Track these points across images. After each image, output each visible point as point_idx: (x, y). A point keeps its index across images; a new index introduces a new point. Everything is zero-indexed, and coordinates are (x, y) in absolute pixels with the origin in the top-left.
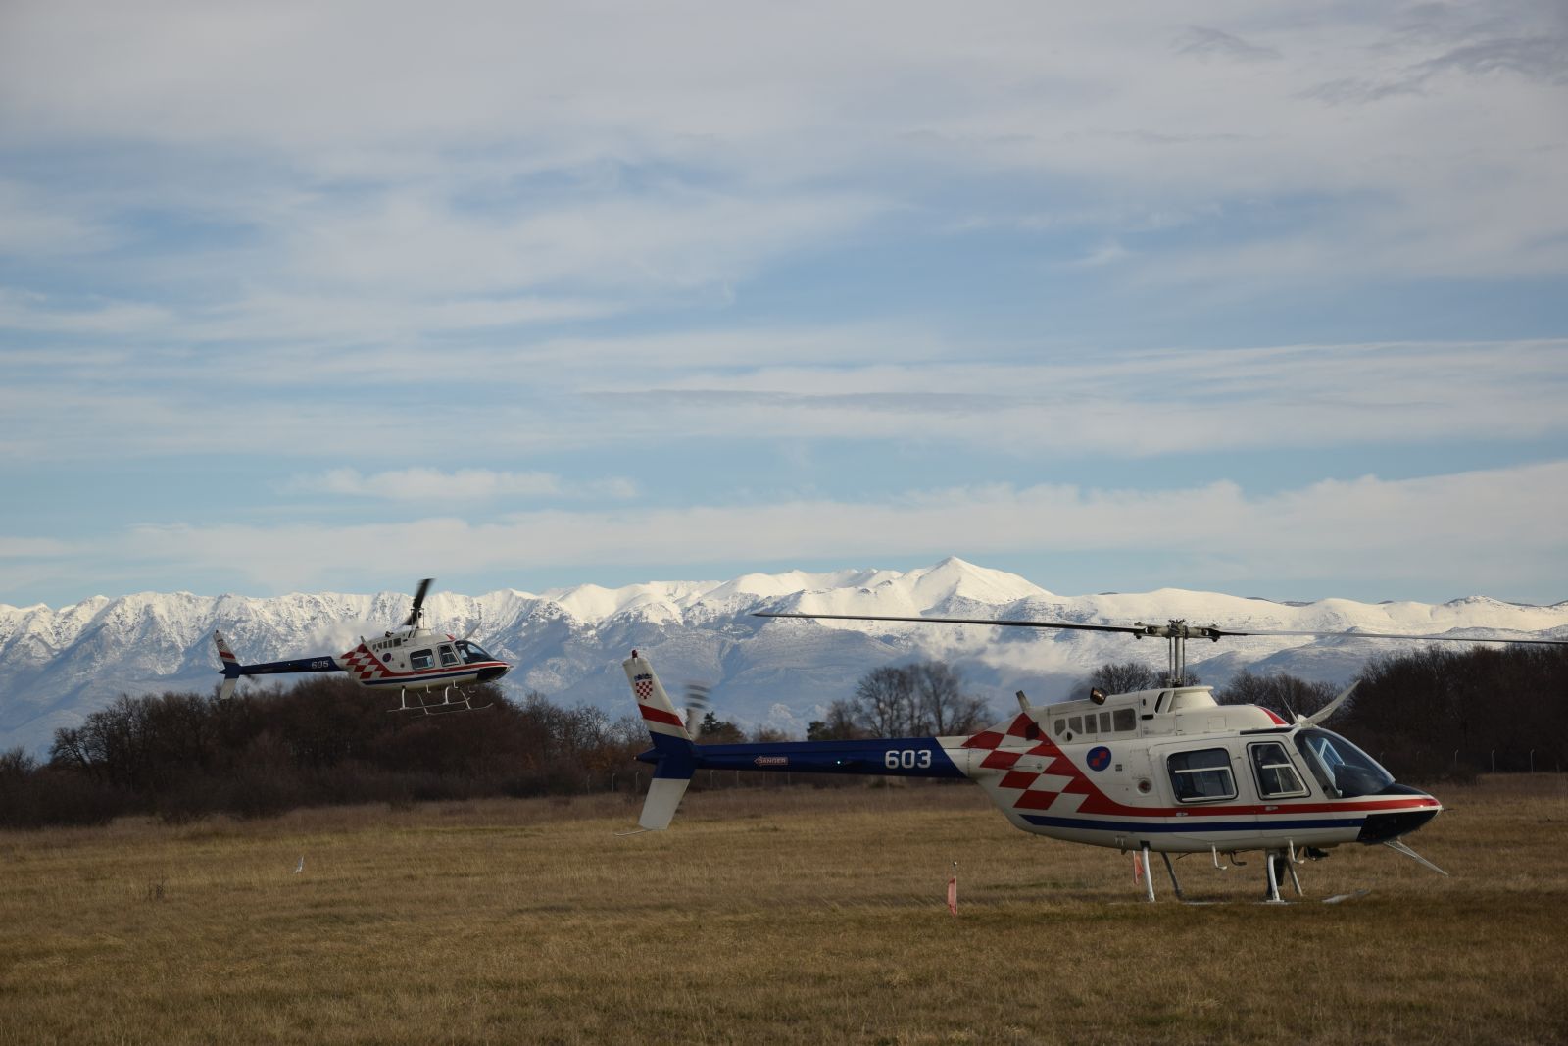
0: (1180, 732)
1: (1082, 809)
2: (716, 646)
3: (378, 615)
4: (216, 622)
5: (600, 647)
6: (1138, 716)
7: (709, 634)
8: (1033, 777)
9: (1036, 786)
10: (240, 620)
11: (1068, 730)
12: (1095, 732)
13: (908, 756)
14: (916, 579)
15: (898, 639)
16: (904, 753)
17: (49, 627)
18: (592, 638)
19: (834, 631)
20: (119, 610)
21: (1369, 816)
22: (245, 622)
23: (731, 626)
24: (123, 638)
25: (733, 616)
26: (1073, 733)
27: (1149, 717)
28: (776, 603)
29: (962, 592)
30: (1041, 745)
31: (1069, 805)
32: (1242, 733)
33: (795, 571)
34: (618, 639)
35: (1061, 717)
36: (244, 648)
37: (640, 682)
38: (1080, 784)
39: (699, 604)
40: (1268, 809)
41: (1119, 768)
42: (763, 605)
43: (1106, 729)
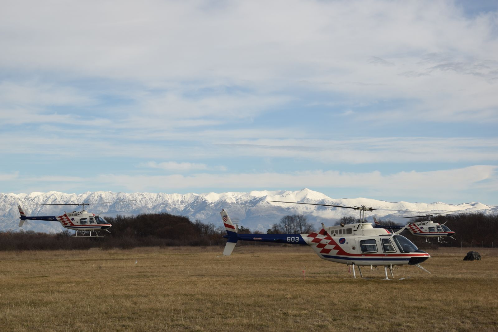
0: (363, 235)
1: (337, 254)
2: (244, 209)
3: (158, 198)
4: (117, 199)
5: (215, 209)
6: (353, 230)
7: (243, 206)
8: (325, 245)
9: (326, 247)
10: (124, 199)
11: (334, 233)
12: (341, 234)
13: (293, 239)
14: (296, 193)
15: (291, 209)
16: (292, 238)
17: (76, 199)
18: (213, 206)
19: (274, 206)
20: (93, 195)
21: (411, 258)
22: (125, 199)
23: (248, 204)
24: (94, 202)
25: (249, 201)
26: (336, 234)
27: (356, 230)
28: (260, 199)
29: (308, 197)
30: (328, 237)
31: (334, 253)
32: (379, 235)
33: (265, 190)
34: (219, 206)
35: (332, 230)
36: (124, 206)
37: (224, 217)
38: (337, 247)
39: (240, 198)
40: (385, 255)
41: (347, 243)
42: (257, 199)
43: (344, 233)
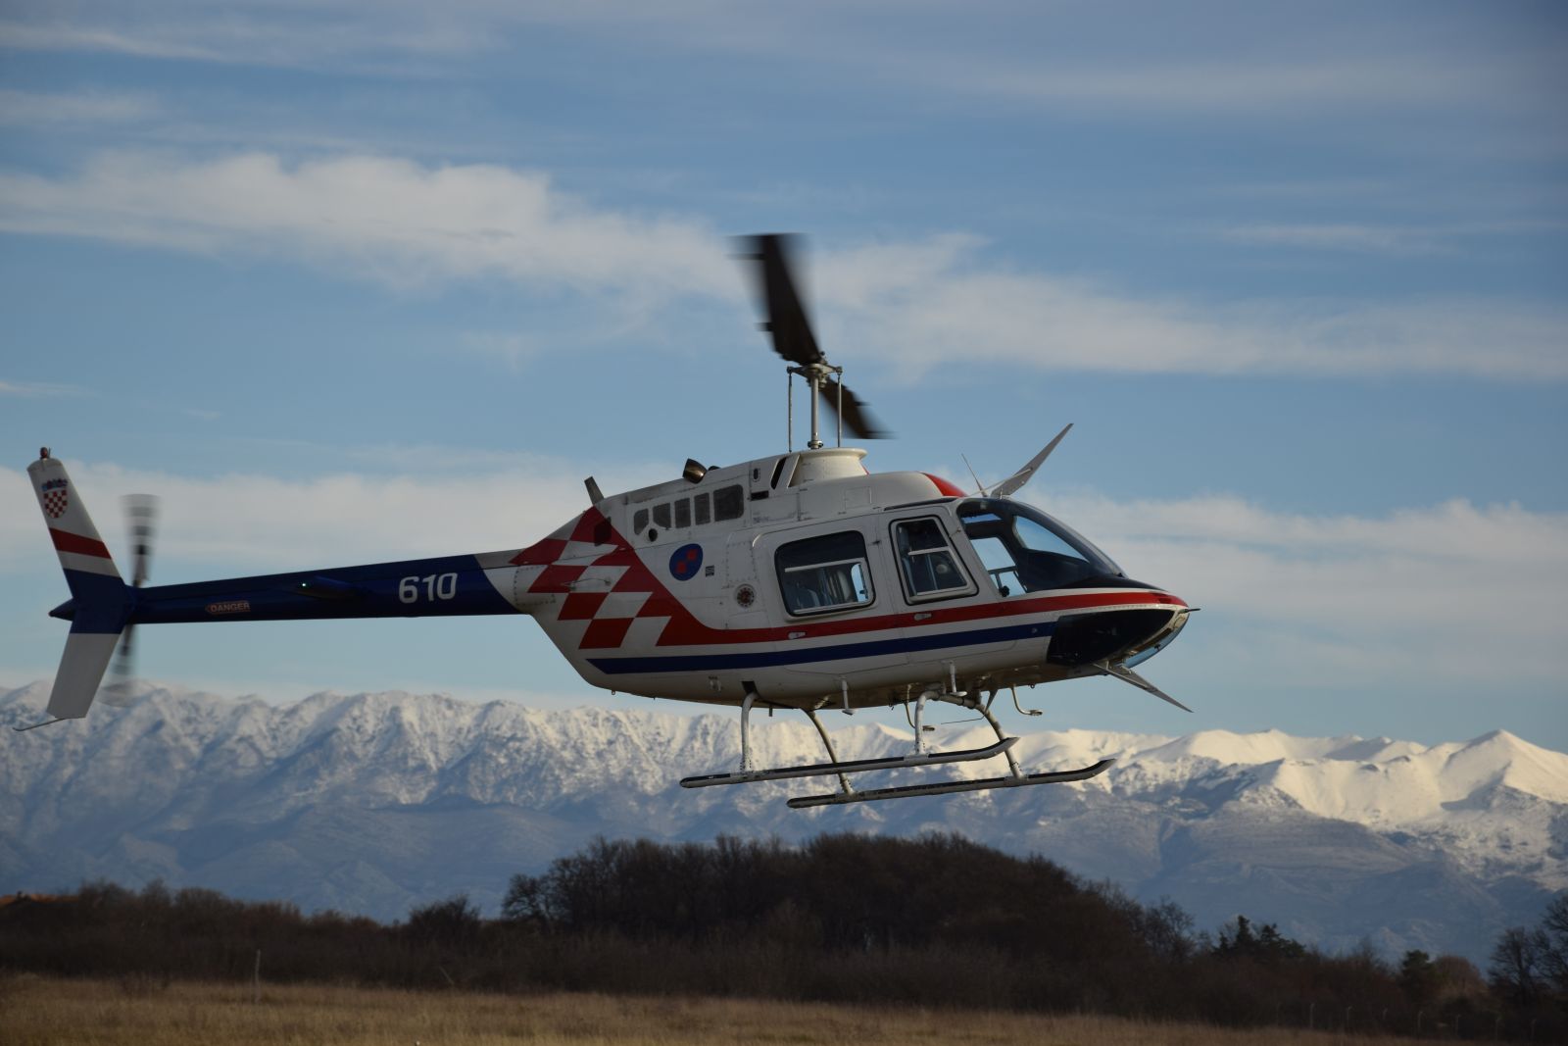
2: (1155, 825)
3: (697, 744)
4: (482, 738)
5: (994, 814)
7: (1147, 808)
10: (513, 738)
14: (1445, 757)
15: (1415, 839)
17: (264, 729)
18: (984, 799)
19: (1323, 819)
20: (356, 712)
22: (521, 740)
23: (1178, 800)
24: (358, 750)
25: (1181, 787)
28: (1243, 773)
29: (1511, 781)
33: (1274, 732)
34: (1019, 804)
36: (516, 776)
39: (1135, 765)
42: (1225, 775)
